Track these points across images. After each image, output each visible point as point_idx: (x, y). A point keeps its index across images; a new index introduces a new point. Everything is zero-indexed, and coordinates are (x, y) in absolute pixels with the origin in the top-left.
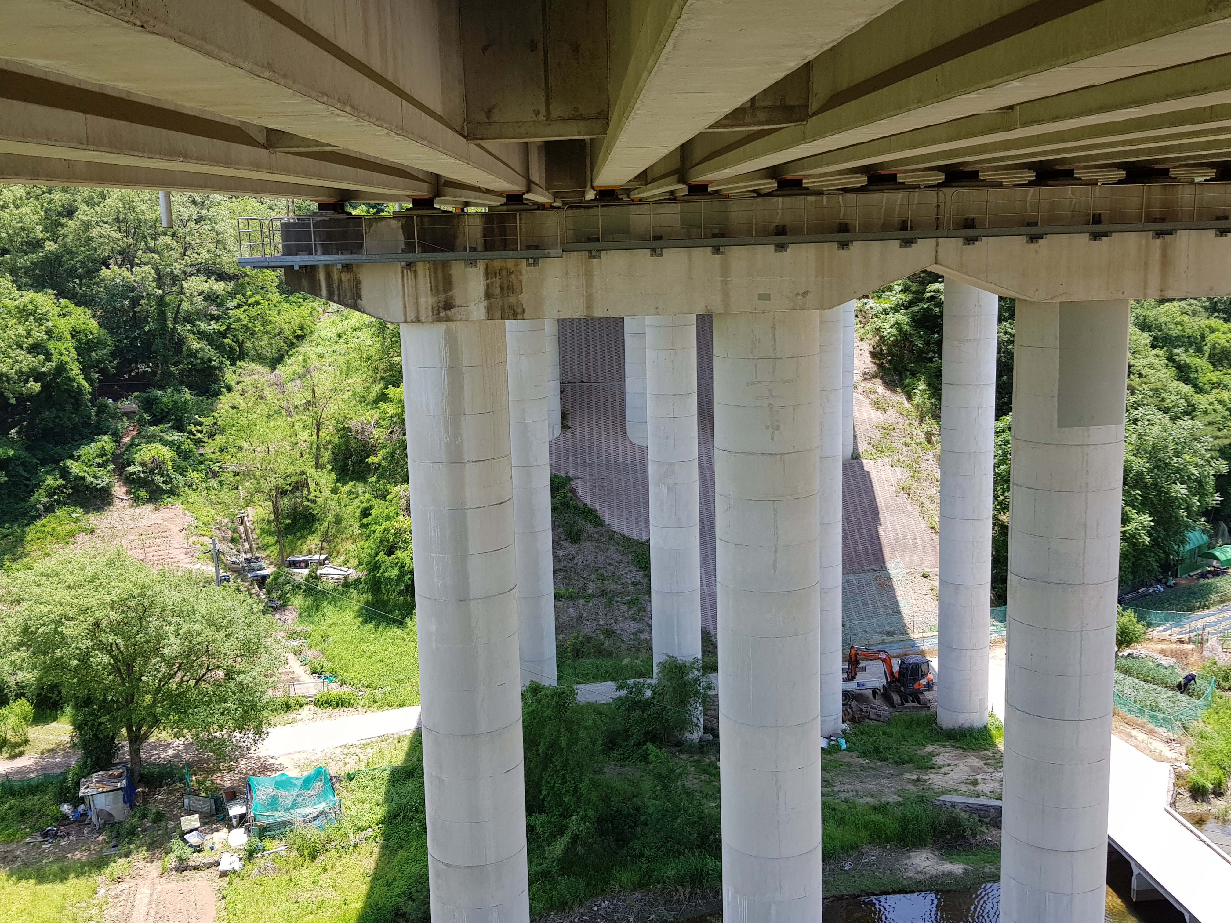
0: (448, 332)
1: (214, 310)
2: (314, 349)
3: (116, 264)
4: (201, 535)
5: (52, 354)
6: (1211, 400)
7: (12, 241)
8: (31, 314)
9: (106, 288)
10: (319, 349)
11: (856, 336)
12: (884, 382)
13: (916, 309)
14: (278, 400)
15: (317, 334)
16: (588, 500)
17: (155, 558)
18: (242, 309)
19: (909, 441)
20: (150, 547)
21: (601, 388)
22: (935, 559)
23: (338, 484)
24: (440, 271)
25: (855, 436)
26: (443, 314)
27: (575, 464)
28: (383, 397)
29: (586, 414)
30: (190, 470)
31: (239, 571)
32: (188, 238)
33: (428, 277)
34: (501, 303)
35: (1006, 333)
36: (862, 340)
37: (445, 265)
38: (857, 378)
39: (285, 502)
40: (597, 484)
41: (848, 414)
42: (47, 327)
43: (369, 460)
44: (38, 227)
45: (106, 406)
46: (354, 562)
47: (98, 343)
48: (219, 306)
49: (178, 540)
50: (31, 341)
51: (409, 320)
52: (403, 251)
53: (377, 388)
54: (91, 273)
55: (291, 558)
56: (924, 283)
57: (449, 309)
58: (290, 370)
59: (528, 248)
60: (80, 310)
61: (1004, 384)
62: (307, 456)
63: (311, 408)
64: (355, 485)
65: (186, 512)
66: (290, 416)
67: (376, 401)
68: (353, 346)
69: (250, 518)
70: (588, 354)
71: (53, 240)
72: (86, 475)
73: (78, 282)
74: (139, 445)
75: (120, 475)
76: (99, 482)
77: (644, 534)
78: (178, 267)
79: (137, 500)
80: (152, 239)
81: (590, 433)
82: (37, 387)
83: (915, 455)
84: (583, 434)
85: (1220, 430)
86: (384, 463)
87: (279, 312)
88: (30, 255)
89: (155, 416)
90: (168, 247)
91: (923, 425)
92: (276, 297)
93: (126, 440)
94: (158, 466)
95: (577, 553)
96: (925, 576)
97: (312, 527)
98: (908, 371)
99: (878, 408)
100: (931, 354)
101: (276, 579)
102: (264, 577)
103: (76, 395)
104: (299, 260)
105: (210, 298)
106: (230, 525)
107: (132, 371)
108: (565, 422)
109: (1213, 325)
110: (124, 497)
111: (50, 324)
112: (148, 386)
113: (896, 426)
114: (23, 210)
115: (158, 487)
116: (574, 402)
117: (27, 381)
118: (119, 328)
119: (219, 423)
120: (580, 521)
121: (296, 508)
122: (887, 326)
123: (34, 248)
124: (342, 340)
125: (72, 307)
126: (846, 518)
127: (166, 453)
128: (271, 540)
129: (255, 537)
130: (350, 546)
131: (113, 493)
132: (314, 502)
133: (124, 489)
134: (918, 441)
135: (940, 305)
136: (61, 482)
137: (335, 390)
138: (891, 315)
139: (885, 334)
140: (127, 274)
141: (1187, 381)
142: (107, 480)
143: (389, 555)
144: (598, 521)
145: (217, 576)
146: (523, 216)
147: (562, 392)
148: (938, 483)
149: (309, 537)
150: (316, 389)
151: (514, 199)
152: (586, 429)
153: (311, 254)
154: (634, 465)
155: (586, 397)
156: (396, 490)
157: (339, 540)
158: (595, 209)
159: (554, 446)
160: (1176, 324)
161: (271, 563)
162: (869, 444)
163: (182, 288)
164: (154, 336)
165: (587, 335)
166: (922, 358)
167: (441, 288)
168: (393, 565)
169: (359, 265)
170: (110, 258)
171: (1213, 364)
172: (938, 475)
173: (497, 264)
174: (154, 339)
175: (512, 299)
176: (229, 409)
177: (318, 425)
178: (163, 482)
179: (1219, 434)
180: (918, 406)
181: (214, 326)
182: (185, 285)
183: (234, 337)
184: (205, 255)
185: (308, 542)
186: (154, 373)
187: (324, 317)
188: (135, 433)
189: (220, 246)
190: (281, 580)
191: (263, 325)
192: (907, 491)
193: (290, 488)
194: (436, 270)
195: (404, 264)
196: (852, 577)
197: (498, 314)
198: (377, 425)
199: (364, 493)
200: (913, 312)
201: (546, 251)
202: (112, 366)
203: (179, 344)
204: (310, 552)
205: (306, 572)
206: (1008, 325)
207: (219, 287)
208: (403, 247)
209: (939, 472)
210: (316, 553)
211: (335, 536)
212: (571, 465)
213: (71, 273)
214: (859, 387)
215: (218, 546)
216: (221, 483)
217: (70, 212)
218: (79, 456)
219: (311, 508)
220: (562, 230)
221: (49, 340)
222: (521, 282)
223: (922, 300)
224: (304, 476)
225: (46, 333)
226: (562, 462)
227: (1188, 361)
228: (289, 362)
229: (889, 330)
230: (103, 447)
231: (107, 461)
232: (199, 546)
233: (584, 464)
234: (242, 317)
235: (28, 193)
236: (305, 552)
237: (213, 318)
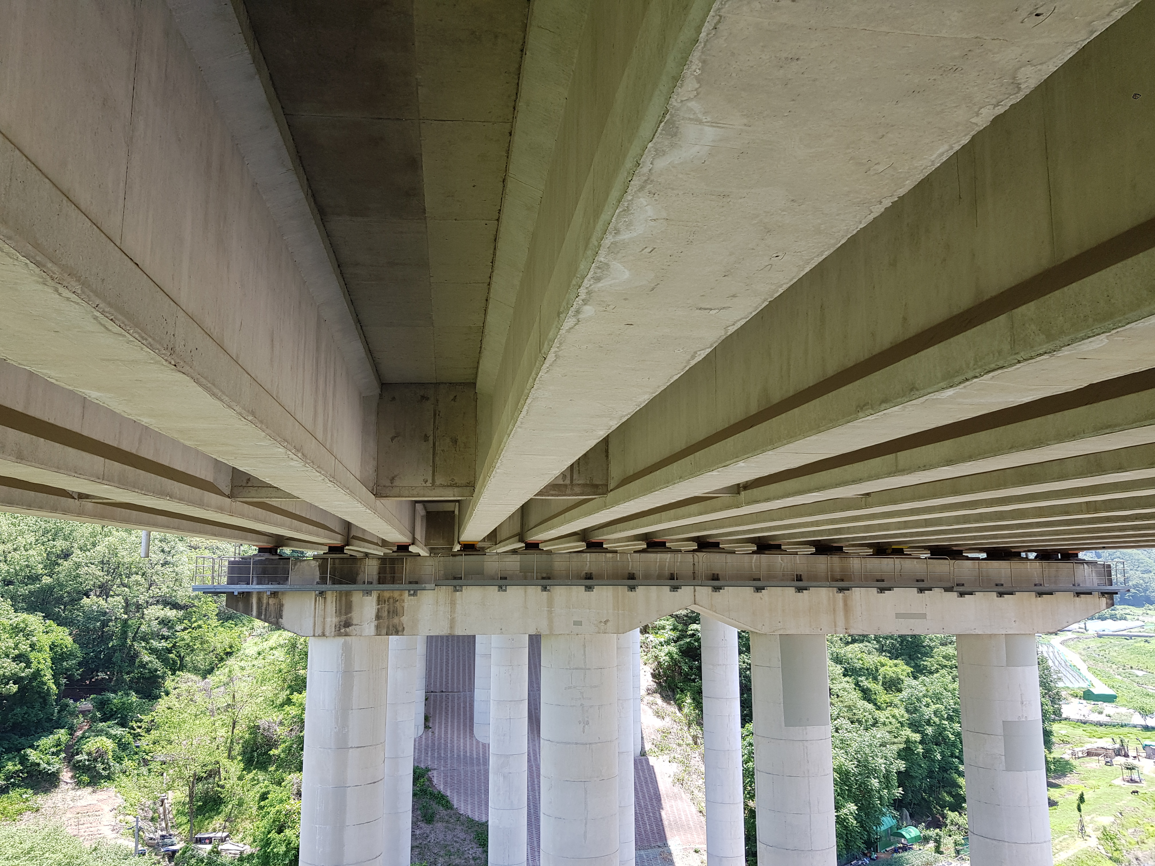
0: (345, 644)
1: (165, 632)
2: (238, 663)
3: (96, 595)
4: (127, 814)
5: (32, 663)
6: (887, 715)
7: (17, 575)
8: (21, 630)
9: (84, 612)
10: (242, 664)
11: (641, 661)
12: (662, 696)
13: (682, 642)
14: (205, 702)
15: (242, 652)
16: (441, 788)
17: (86, 834)
18: (187, 631)
19: (681, 742)
20: (83, 824)
21: (456, 696)
22: (703, 837)
23: (244, 772)
24: (344, 598)
25: (642, 738)
26: (343, 631)
27: (433, 757)
28: (288, 701)
29: (444, 717)
30: (126, 759)
31: (154, 846)
32: (154, 577)
33: (334, 603)
34: (387, 623)
35: (744, 662)
36: (645, 664)
37: (348, 594)
38: (643, 692)
39: (200, 787)
40: (449, 774)
41: (637, 720)
42: (32, 641)
43: (271, 753)
44: (39, 565)
45: (67, 705)
46: (250, 839)
47: (70, 655)
48: (169, 628)
49: (108, 818)
50: (17, 652)
51: (316, 635)
52: (318, 583)
53: (283, 696)
54: (74, 601)
55: (198, 836)
56: (686, 625)
57: (348, 627)
58: (217, 679)
59: (410, 583)
60: (60, 628)
61: (746, 700)
62: (222, 748)
63: (229, 710)
64: (257, 773)
65: (118, 795)
66: (213, 716)
67: (282, 705)
68: (269, 661)
69: (170, 801)
70: (447, 670)
71: (49, 575)
72: (41, 762)
73: (63, 607)
74: (89, 737)
75: (69, 762)
76: (51, 768)
77: (484, 816)
78: (143, 598)
79: (79, 784)
80: (126, 577)
81: (446, 732)
82: (14, 688)
83: (686, 754)
84: (440, 732)
85: (895, 737)
86: (282, 755)
87: (215, 634)
88: (29, 586)
89: (105, 714)
90: (138, 584)
91: (691, 730)
92: (214, 622)
93: (79, 733)
94: (101, 756)
95: (430, 832)
96: (696, 852)
97: (219, 808)
98: (679, 688)
99: (658, 716)
100: (693, 677)
101: (185, 852)
102: (174, 852)
103: (44, 696)
104: (237, 588)
105: (164, 622)
106: (152, 806)
107: (93, 678)
108: (427, 723)
109: (882, 661)
110: (69, 781)
111: (34, 639)
112: (104, 690)
113: (672, 730)
114: (31, 552)
115: (98, 773)
116: (435, 708)
117: (7, 683)
118: (88, 643)
119: (155, 721)
120: (434, 805)
121: (207, 792)
122: (663, 654)
123: (34, 581)
124: (261, 657)
125: (54, 625)
126: (638, 803)
127: (109, 745)
128: (184, 819)
129: (171, 816)
130: (247, 824)
131: (61, 777)
132: (223, 787)
133: (70, 774)
134: (688, 742)
135: (698, 640)
136: (19, 767)
137: (251, 696)
138: (665, 646)
139: (661, 660)
140: (102, 602)
141: (869, 701)
142: (57, 766)
143: (279, 834)
144: (447, 805)
145: (136, 849)
146: (408, 560)
147: (426, 699)
148: (703, 776)
149: (215, 817)
150: (236, 694)
151: (403, 548)
152: (443, 729)
153: (248, 584)
154: (478, 759)
155: (444, 703)
156: (291, 778)
157: (239, 820)
158: (460, 557)
159: (417, 743)
160: (858, 659)
161: (181, 840)
162: (653, 744)
163: (143, 614)
164: (115, 651)
165: (447, 655)
166: (687, 679)
167: (343, 611)
168: (281, 842)
169: (283, 593)
170: (91, 590)
171: (886, 689)
172: (703, 769)
173: (387, 594)
174: (114, 653)
175: (396, 620)
176: (165, 709)
177: (234, 724)
178: (103, 769)
179: (896, 740)
180: (686, 716)
181: (164, 644)
182: (146, 612)
183: (178, 652)
184: (165, 589)
185: (214, 822)
186: (110, 679)
187: (249, 639)
188: (86, 728)
189: (178, 584)
190: (187, 855)
191: (201, 644)
192: (681, 781)
193: (205, 775)
194: (341, 597)
195: (317, 592)
196: (642, 852)
197: (384, 631)
198: (281, 723)
199: (264, 780)
200: (680, 645)
201: (423, 585)
202: (77, 674)
203: (133, 657)
204: (214, 830)
205: (208, 847)
206: (745, 657)
207: (171, 614)
208: (318, 580)
209: (704, 767)
210: (219, 831)
211: (236, 817)
212: (429, 759)
213: (59, 600)
214: (644, 699)
215: (140, 824)
216: (149, 770)
217: (66, 555)
218: (38, 746)
219: (220, 792)
220: (435, 570)
221: (31, 651)
222: (403, 607)
223: (685, 637)
224: (218, 766)
225: (31, 646)
226: (423, 756)
227: (869, 686)
228: (217, 673)
229: (664, 658)
230: (59, 739)
231: (60, 750)
232: (124, 824)
233: (439, 757)
234: (186, 637)
235: (37, 540)
236: (210, 830)
237: (163, 637)
